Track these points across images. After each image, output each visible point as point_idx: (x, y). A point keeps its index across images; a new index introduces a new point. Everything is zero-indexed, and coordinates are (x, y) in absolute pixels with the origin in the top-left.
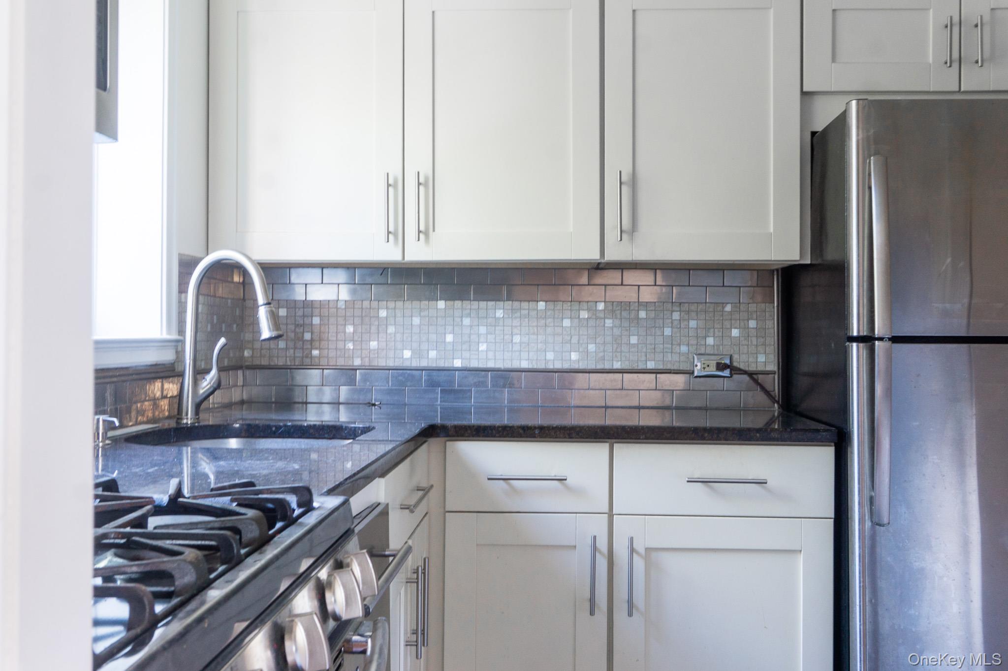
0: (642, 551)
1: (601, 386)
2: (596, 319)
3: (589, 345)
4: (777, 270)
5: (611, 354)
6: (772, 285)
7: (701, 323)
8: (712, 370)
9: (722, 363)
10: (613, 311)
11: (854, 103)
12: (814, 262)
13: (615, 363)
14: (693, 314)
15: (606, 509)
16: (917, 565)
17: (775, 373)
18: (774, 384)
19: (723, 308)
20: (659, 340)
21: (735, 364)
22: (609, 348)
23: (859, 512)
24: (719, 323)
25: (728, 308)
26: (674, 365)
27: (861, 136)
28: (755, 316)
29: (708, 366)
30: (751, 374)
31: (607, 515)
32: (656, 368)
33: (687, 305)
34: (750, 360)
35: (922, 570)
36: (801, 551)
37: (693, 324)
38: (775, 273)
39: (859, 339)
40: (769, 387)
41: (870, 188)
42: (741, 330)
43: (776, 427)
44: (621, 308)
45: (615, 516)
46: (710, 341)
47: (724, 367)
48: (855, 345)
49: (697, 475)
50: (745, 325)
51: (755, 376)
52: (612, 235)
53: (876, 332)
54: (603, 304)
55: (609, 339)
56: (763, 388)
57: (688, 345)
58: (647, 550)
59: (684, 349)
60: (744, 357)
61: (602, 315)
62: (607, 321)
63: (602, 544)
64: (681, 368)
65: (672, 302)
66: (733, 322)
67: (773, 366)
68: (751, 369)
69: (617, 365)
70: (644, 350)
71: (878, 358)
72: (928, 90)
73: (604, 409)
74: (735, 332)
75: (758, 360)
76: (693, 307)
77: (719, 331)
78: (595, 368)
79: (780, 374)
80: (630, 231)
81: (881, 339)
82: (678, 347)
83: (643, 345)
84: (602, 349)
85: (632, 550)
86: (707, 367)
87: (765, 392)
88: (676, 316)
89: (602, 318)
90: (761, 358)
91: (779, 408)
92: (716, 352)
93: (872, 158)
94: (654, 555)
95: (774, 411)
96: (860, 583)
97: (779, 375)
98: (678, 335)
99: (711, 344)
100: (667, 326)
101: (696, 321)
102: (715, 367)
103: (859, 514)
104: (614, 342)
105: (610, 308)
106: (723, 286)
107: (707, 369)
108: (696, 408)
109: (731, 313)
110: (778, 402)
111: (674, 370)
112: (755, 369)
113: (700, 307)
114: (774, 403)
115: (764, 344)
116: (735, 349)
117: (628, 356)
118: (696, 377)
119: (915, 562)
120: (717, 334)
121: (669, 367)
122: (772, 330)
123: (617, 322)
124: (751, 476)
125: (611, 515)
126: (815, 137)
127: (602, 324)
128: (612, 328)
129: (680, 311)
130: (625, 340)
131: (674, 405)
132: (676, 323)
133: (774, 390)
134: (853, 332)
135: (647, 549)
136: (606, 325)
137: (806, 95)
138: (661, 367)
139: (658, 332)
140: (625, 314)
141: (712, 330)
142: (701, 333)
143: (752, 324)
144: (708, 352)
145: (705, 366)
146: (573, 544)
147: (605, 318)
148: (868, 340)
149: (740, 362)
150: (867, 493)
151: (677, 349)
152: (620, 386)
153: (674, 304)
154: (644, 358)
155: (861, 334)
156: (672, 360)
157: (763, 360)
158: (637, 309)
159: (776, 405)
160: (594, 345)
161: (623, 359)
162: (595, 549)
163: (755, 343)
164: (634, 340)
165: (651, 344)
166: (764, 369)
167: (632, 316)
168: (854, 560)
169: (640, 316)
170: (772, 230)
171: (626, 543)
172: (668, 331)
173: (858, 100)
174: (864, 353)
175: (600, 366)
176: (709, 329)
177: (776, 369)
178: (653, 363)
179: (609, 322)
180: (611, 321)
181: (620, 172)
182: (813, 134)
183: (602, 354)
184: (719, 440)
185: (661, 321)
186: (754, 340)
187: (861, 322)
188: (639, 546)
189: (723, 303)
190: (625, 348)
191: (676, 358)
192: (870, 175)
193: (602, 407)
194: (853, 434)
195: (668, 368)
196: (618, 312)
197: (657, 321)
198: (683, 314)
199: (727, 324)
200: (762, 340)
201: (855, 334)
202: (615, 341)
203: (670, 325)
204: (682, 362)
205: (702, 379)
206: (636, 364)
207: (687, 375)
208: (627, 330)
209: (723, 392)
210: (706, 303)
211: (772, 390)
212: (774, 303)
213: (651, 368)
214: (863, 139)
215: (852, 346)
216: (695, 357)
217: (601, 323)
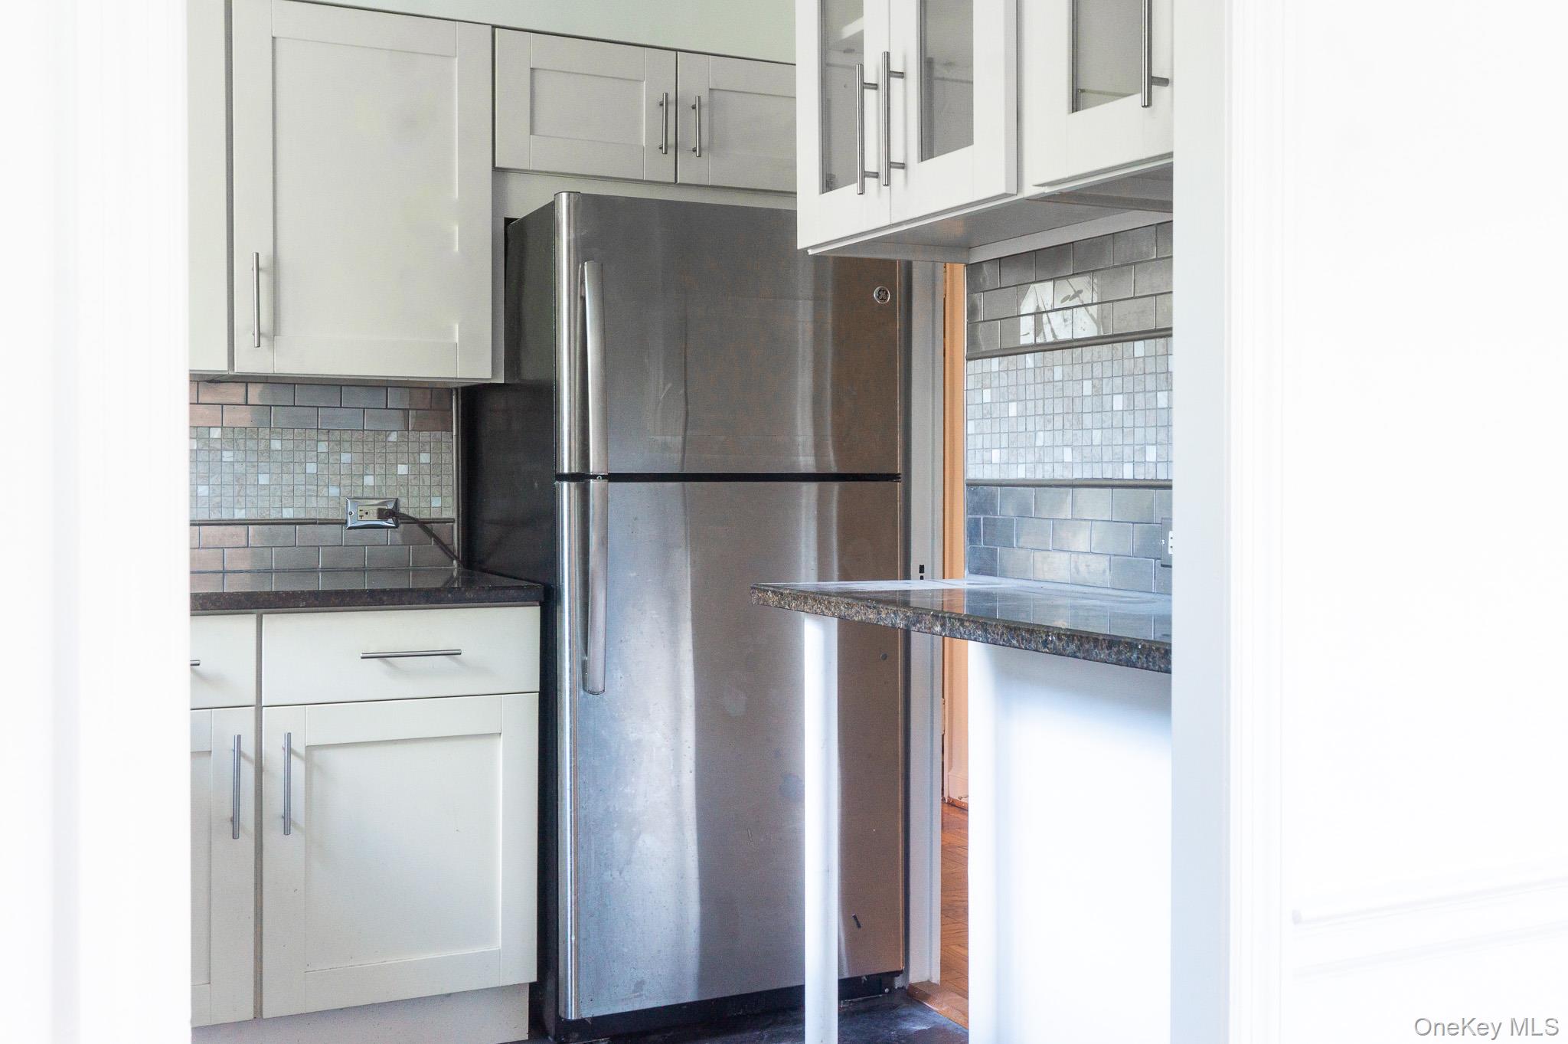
0: (302, 751)
1: (217, 543)
2: (209, 451)
3: (199, 487)
4: (456, 389)
5: (231, 499)
6: (448, 407)
7: (357, 458)
8: (372, 519)
9: (385, 509)
10: (234, 440)
11: (564, 196)
12: (507, 382)
13: (236, 511)
14: (347, 445)
15: (252, 700)
16: (633, 737)
17: (454, 522)
18: (454, 537)
19: (387, 437)
20: (300, 478)
21: (402, 510)
22: (228, 491)
23: (570, 680)
24: (380, 457)
25: (393, 437)
26: (319, 513)
27: (572, 236)
28: (428, 448)
29: (367, 513)
30: (423, 524)
31: (254, 708)
32: (296, 517)
33: (338, 432)
34: (422, 505)
35: (639, 742)
36: (500, 734)
37: (346, 458)
38: (454, 392)
39: (571, 477)
40: (446, 541)
41: (583, 299)
42: (410, 466)
43: (456, 586)
44: (246, 435)
45: (264, 709)
46: (369, 480)
47: (388, 514)
48: (565, 484)
49: (373, 649)
50: (414, 458)
51: (428, 526)
52: (245, 339)
53: (591, 470)
54: (220, 429)
55: (228, 478)
56: (438, 541)
57: (339, 486)
58: (309, 748)
59: (334, 491)
60: (414, 502)
61: (218, 446)
62: (225, 453)
63: (248, 747)
64: (330, 517)
65: (318, 429)
66: (399, 455)
67: (450, 511)
68: (422, 517)
69: (240, 514)
70: (279, 493)
71: (593, 499)
72: (641, 178)
73: (221, 575)
74: (402, 469)
75: (433, 505)
76: (346, 436)
77: (381, 468)
78: (207, 518)
79: (460, 522)
80: (269, 334)
81: (594, 477)
82: (325, 489)
83: (278, 487)
84: (218, 492)
85: (290, 751)
86: (365, 515)
87: (440, 547)
88: (323, 447)
89: (218, 450)
90: (436, 503)
91: (459, 566)
92: (377, 496)
93: (586, 263)
94: (316, 753)
95: (453, 570)
96: (571, 763)
97: (458, 523)
98: (326, 472)
99: (371, 485)
100: (310, 461)
101: (350, 455)
102: (375, 515)
103: (570, 683)
104: (236, 483)
105: (230, 436)
106: (387, 408)
107: (365, 517)
108: (349, 570)
109: (396, 444)
110: (457, 558)
111: (319, 520)
112: (428, 517)
113: (356, 435)
114: (453, 560)
115: (440, 485)
116: (403, 491)
117: (256, 502)
118: (350, 528)
119: (632, 733)
120: (378, 470)
121: (313, 515)
122: (450, 467)
123: (240, 456)
124: (441, 646)
125: (259, 707)
126: (509, 227)
127: (219, 457)
128: (232, 463)
129: (328, 441)
130: (251, 479)
131: (320, 566)
132: (322, 456)
133: (453, 543)
134: (563, 469)
135: (307, 747)
136: (224, 460)
137: (499, 172)
138: (302, 516)
139: (298, 469)
140: (251, 444)
141: (372, 466)
142: (357, 469)
143: (425, 458)
144: (365, 495)
145: (363, 513)
146: (207, 749)
147: (221, 450)
148: (581, 478)
149: (408, 507)
150: (578, 657)
151: (324, 492)
152: (244, 543)
153: (319, 431)
154: (278, 505)
155: (573, 471)
156: (317, 508)
157: (439, 505)
158: (268, 437)
159: (455, 562)
160: (206, 487)
161: (249, 505)
162: (239, 754)
163: (427, 483)
164: (263, 479)
165: (289, 485)
166: (440, 517)
167: (262, 447)
168: (563, 737)
169: (273, 447)
170: (457, 341)
171: (281, 742)
172: (311, 468)
173: (569, 193)
174: (575, 493)
175: (215, 516)
176: (368, 464)
177: (454, 516)
178: (291, 510)
179: (228, 456)
180: (231, 454)
181: (257, 254)
182: (508, 221)
183: (218, 499)
184: (402, 604)
185: (302, 454)
186: (427, 479)
187: (573, 457)
188: (298, 746)
189: (386, 431)
190: (251, 491)
191: (323, 503)
192: (583, 282)
193: (219, 572)
194: (563, 589)
195: (312, 517)
196: (242, 441)
197: (297, 454)
198: (332, 444)
199: (391, 458)
200: (437, 479)
201: (566, 471)
202: (237, 481)
203: (315, 459)
204: (331, 508)
205: (358, 531)
206: (268, 513)
207: (339, 527)
208: (254, 466)
209: (387, 547)
210: (363, 430)
211: (450, 543)
212: (452, 431)
213: (288, 517)
214: (576, 240)
215: (562, 485)
216: (349, 501)
217: (216, 456)
